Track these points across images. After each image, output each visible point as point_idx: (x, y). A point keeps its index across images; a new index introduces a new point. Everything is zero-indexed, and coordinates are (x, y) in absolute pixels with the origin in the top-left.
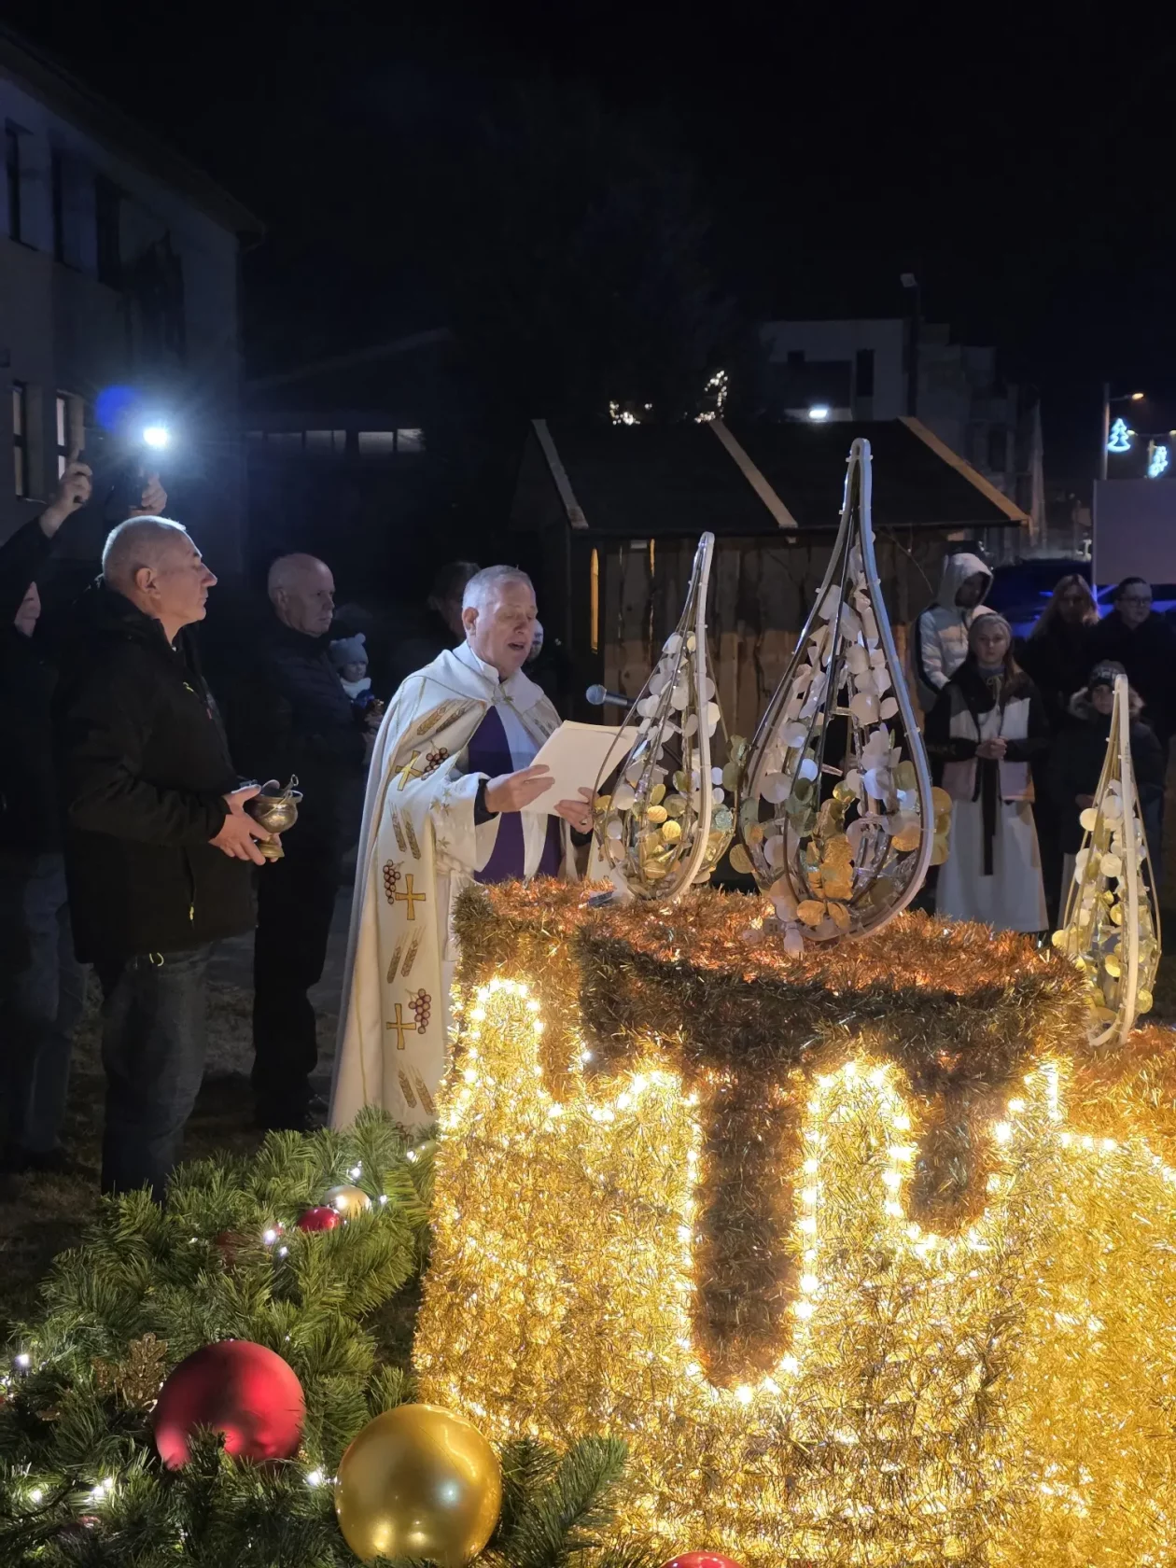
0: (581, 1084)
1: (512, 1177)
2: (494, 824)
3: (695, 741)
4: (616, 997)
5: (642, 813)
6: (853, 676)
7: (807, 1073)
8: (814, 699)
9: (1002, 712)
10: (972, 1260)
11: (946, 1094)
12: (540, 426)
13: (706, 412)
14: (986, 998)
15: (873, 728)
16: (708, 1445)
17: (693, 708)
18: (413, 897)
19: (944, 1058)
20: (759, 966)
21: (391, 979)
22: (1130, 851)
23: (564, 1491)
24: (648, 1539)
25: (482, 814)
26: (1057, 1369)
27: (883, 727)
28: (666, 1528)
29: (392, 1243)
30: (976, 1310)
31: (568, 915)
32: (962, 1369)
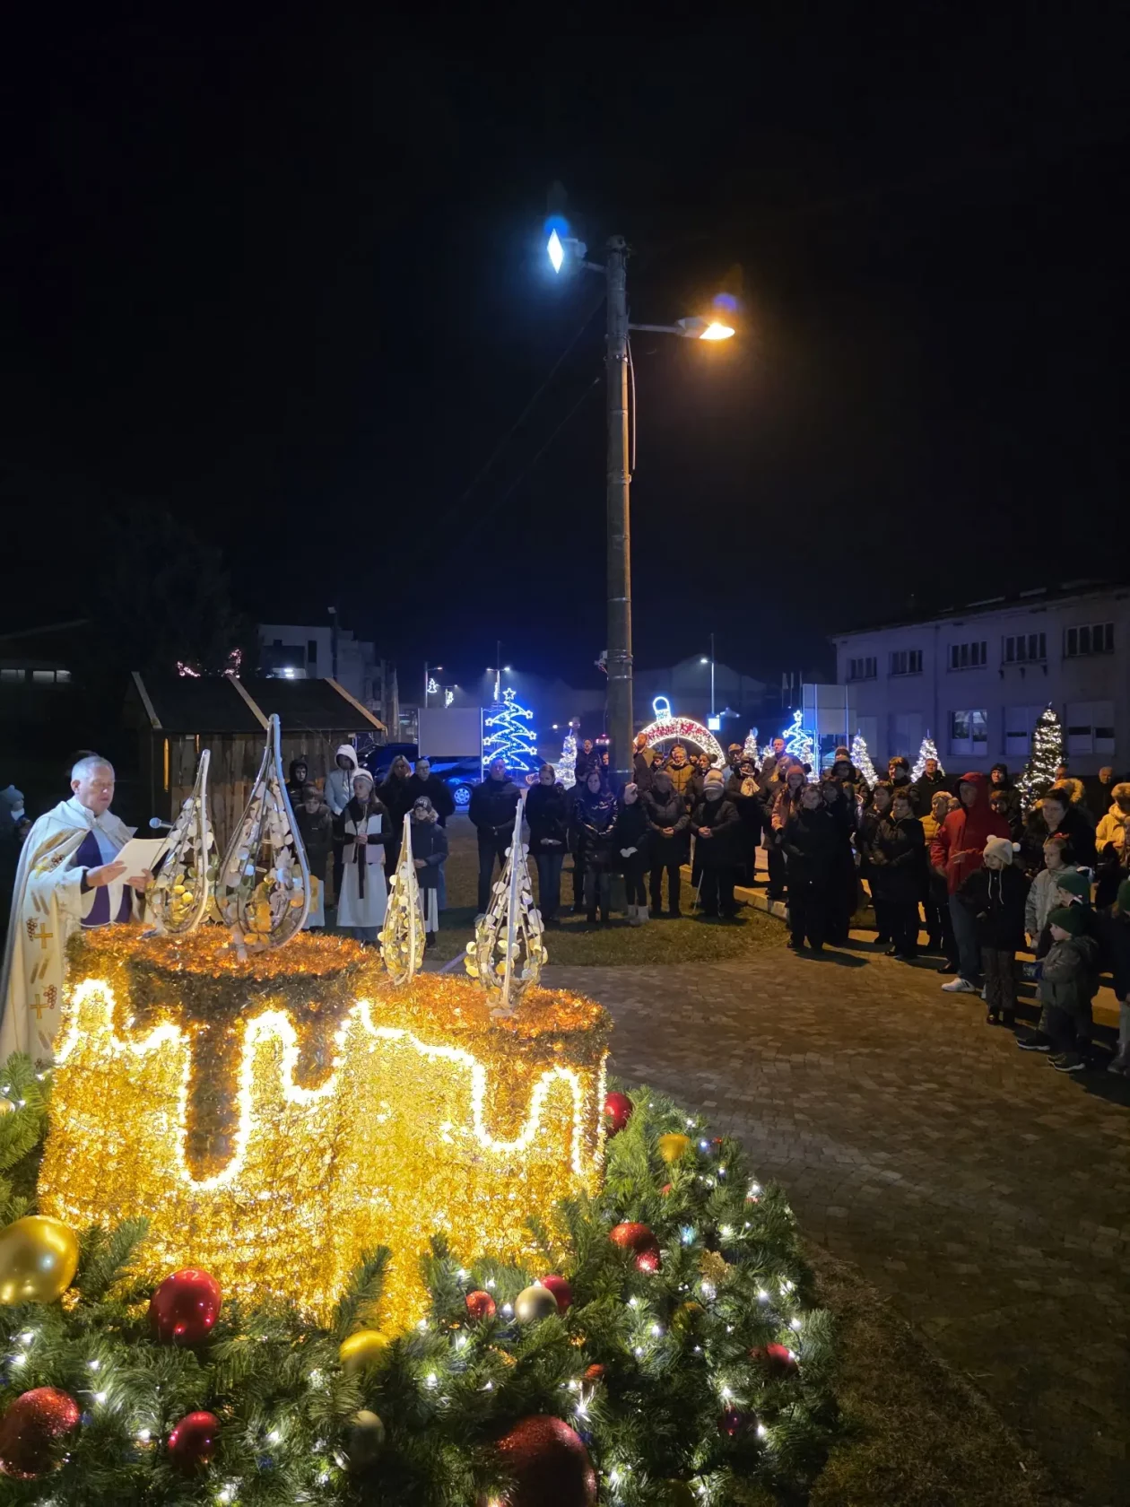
0: (129, 1035)
1: (96, 1084)
2: (93, 893)
3: (200, 852)
4: (147, 990)
5: (171, 889)
6: (272, 824)
7: (244, 1020)
8: (252, 836)
9: (367, 820)
10: (326, 1100)
11: (313, 1022)
12: (136, 676)
13: (230, 668)
14: (332, 975)
15: (282, 848)
16: (191, 1213)
17: (199, 835)
18: (46, 936)
19: (313, 1006)
20: (222, 969)
21: (33, 981)
22: (411, 895)
23: (113, 1249)
24: (160, 1267)
25: (85, 887)
26: (378, 1143)
27: (286, 848)
28: (170, 1259)
29: (25, 1127)
30: (328, 1124)
31: (130, 944)
32: (322, 1152)
